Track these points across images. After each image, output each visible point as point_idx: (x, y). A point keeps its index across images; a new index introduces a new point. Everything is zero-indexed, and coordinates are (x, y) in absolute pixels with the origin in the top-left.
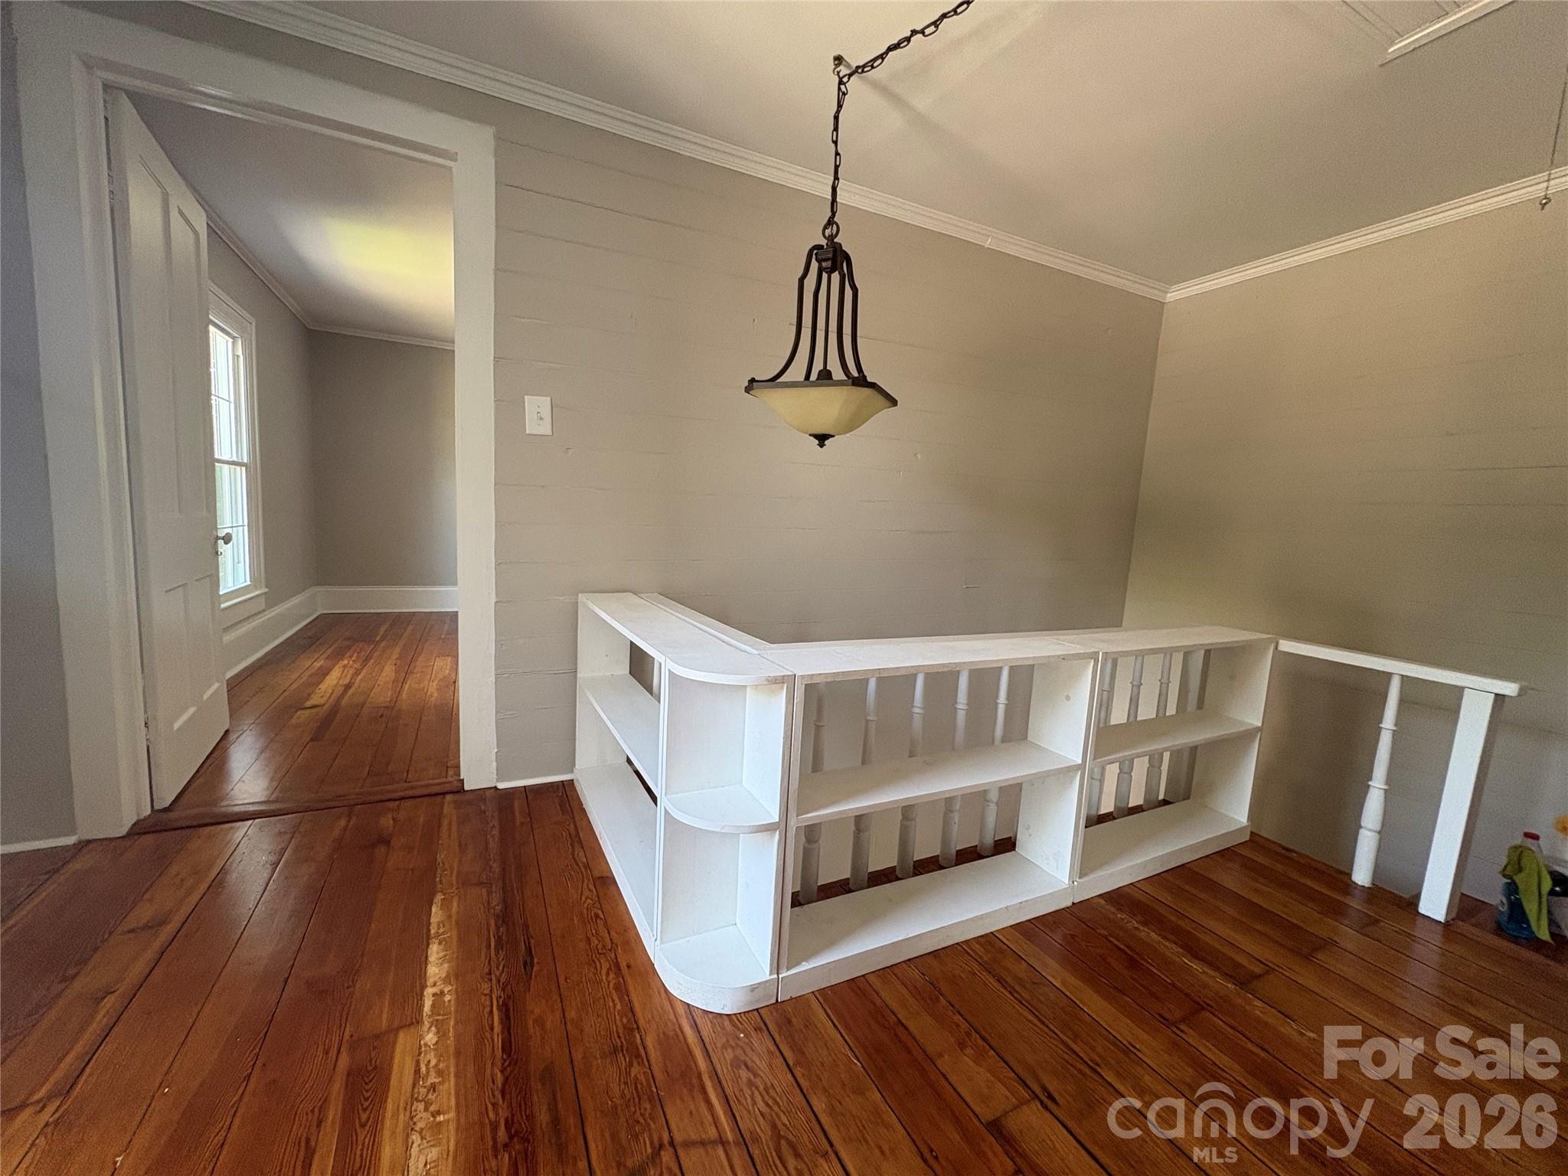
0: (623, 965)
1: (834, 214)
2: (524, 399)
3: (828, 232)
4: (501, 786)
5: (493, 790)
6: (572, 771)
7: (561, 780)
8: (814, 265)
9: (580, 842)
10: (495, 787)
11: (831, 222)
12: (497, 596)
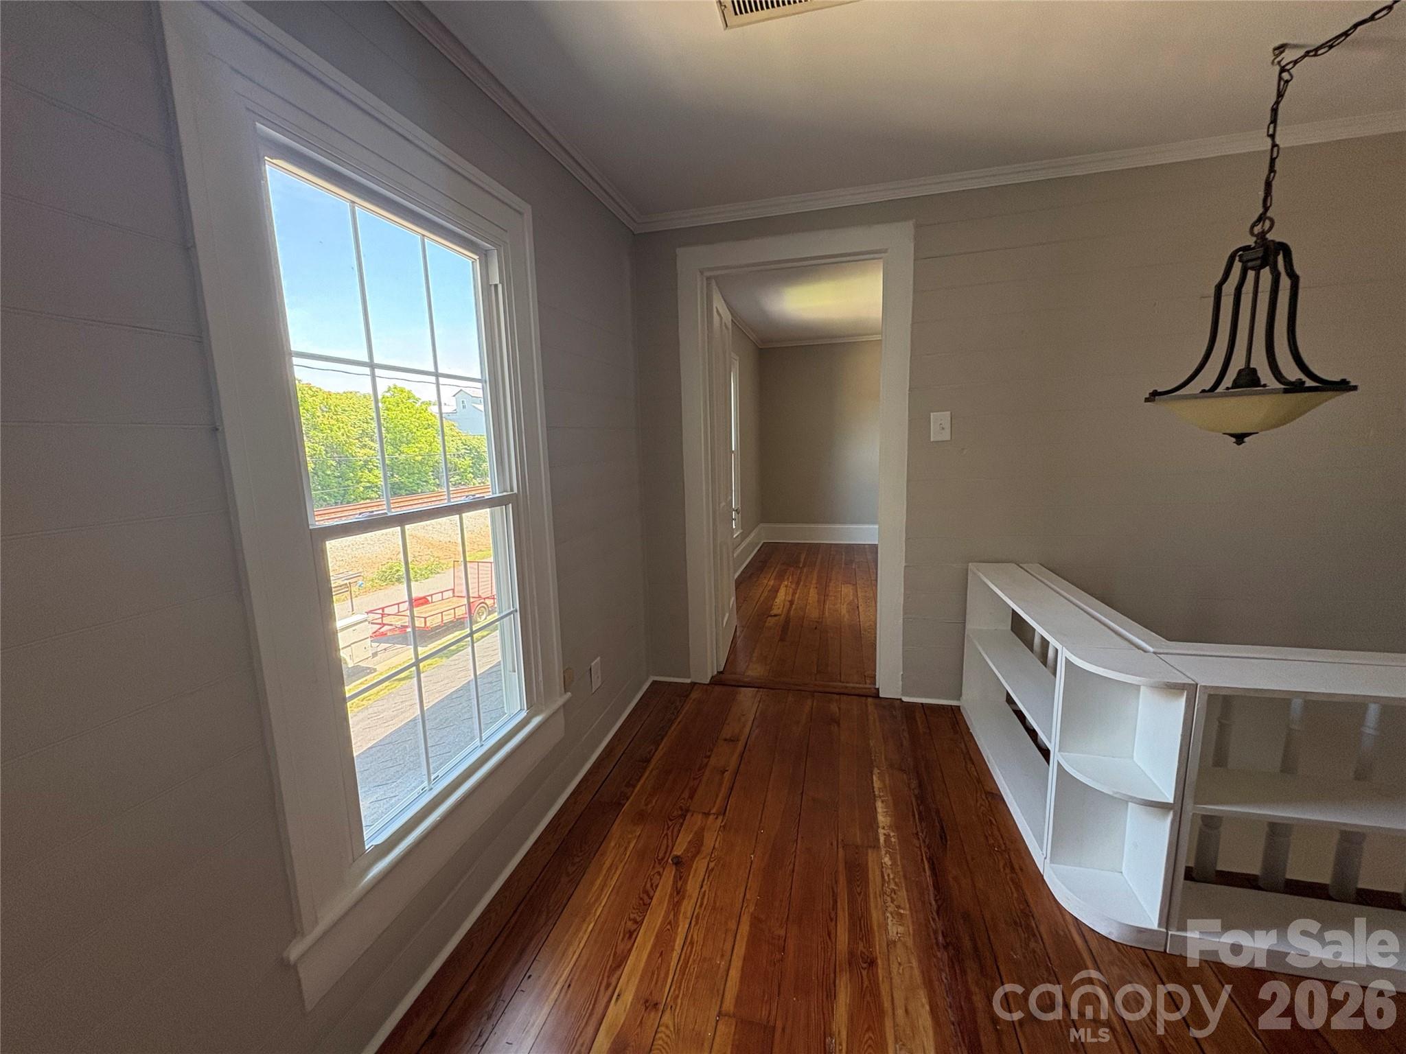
0: (1016, 867)
1: (1266, 209)
2: (930, 415)
3: (1257, 230)
4: (905, 699)
5: (898, 701)
6: (959, 700)
7: (950, 704)
8: (1237, 266)
9: (971, 759)
10: (901, 699)
11: (1261, 218)
12: (906, 562)
